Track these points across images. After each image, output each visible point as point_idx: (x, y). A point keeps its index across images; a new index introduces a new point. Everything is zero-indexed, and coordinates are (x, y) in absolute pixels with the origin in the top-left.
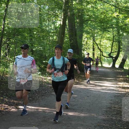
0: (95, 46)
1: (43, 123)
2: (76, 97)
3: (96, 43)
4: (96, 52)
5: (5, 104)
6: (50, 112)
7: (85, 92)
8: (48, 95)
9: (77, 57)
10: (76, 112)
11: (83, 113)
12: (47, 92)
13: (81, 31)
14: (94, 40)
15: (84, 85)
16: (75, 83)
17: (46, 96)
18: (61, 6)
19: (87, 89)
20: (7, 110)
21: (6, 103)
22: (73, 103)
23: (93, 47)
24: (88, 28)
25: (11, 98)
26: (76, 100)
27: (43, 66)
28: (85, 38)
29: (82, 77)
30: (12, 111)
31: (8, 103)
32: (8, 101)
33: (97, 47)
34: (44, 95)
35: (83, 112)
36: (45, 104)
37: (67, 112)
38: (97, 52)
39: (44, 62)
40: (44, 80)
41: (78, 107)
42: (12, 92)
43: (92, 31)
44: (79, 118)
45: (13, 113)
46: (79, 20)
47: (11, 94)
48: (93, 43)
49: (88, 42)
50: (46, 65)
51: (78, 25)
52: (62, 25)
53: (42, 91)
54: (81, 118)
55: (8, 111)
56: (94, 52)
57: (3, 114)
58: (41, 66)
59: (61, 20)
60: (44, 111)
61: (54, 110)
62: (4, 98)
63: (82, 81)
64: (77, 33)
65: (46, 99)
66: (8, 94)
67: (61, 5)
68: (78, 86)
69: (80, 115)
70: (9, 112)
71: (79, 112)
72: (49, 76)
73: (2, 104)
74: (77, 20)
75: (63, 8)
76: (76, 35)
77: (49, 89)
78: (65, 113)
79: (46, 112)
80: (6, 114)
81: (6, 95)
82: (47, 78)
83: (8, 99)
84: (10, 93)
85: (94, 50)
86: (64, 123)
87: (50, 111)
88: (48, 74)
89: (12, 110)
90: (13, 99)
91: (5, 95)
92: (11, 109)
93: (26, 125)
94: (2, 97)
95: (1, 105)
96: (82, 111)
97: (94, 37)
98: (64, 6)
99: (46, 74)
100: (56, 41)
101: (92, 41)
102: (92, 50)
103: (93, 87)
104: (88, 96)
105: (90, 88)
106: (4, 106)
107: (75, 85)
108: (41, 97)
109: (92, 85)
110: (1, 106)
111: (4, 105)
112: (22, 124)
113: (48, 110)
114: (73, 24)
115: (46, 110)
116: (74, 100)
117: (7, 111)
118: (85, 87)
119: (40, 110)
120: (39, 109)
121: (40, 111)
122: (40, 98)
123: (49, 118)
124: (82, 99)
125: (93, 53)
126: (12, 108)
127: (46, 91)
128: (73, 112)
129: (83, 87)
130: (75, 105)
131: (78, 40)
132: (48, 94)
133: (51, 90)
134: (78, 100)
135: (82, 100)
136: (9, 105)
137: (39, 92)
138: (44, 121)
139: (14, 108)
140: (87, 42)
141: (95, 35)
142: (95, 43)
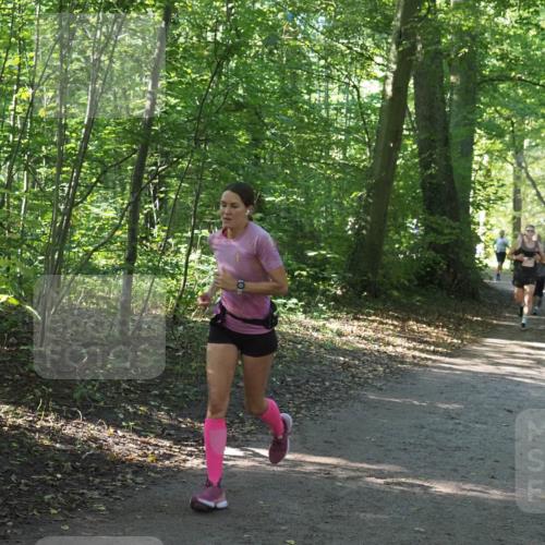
0: (522, 190)
1: (328, 527)
2: (459, 414)
3: (528, 176)
4: (527, 214)
5: (158, 436)
6: (353, 478)
7: (496, 389)
8: (337, 399)
9: (451, 234)
10: (464, 479)
11: (496, 487)
12: (333, 388)
13: (465, 125)
14: (519, 164)
15: (485, 360)
16: (445, 347)
17: (328, 403)
18: (385, 17)
19: (502, 377)
20: (167, 462)
21: (163, 432)
22: (449, 440)
23: (517, 191)
24: (497, 111)
25: (182, 408)
26: (461, 428)
27: (304, 273)
28: (481, 152)
29: (471, 321)
30: (191, 468)
31: (172, 432)
32: (170, 425)
33: (534, 191)
34: (319, 400)
35: (496, 482)
36: (326, 442)
37: (426, 480)
38: (534, 215)
39: (311, 254)
40: (315, 334)
41: (471, 459)
42: (185, 385)
43: (513, 123)
44: (484, 509)
45: (195, 476)
46: (458, 77)
47: (180, 394)
48: (517, 178)
49: (493, 173)
50: (317, 270)
51: (455, 97)
52: (392, 99)
53: (308, 381)
54: (493, 510)
55: (175, 466)
56: (516, 214)
57: (154, 478)
58: (296, 273)
59: (386, 77)
60: (328, 474)
61: (369, 469)
62: (151, 408)
63: (474, 342)
64: (451, 130)
65: (330, 418)
66: (168, 392)
67: (388, 12)
68: (462, 364)
69: (486, 496)
70: (179, 471)
71: (478, 483)
72: (335, 318)
73: (146, 437)
74: (452, 78)
75: (398, 24)
76: (446, 142)
77: (340, 374)
78: (419, 486)
79: (335, 478)
80: (168, 480)
81: (162, 396)
82: (328, 325)
83: (168, 412)
84: (175, 386)
85: (517, 205)
86: (422, 530)
87: (353, 474)
88: (329, 308)
89: (188, 465)
90: (190, 415)
91: (156, 395)
92: (184, 457)
93: (255, 533)
94: (145, 403)
95: (143, 439)
96: (493, 477)
97: (519, 151)
98: (399, 15)
99: (321, 305)
100: (364, 166)
101: (510, 168)
102: (511, 205)
103: (528, 367)
104: (509, 411)
105: (514, 375)
106: (156, 445)
107: (447, 359)
108: (308, 409)
109: (519, 362)
110: (144, 442)
111: (153, 441)
112: (239, 528)
113: (344, 468)
114: (434, 93)
115: (335, 466)
116: (450, 425)
117: (169, 468)
118: (491, 369)
119: (310, 468)
120: (305, 462)
121: (311, 473)
122: (303, 412)
123: (350, 502)
124: (485, 423)
125: (514, 218)
126: (191, 455)
127: (327, 384)
128: (454, 480)
129: (481, 367)
130: (458, 448)
131: (454, 164)
132: (337, 395)
133: (346, 380)
134: (467, 426)
135: (485, 426)
136: (177, 442)
137: (298, 387)
138: (332, 517)
139: (197, 457)
140: (489, 171)
141: (526, 143)
142: (525, 175)
